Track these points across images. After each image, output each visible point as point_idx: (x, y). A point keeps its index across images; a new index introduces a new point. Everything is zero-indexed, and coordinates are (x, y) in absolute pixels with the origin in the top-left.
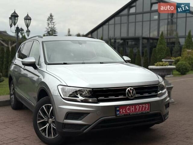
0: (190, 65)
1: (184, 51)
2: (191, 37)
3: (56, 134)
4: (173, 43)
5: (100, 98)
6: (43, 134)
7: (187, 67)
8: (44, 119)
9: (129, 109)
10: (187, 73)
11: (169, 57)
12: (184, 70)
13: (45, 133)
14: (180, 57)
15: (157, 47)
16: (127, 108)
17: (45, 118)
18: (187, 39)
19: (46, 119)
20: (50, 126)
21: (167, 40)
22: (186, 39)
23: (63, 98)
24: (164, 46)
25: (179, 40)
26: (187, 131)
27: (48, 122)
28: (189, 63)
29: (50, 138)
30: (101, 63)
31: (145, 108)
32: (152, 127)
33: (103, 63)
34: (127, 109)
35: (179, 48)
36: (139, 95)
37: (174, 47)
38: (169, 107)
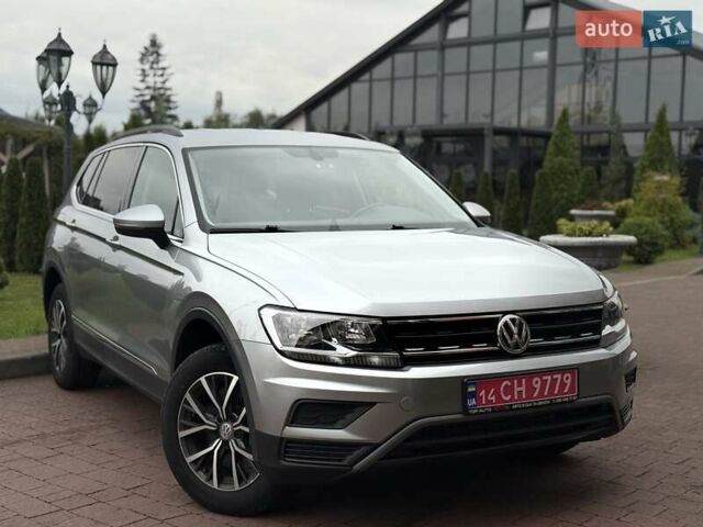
0: (667, 228)
1: (643, 180)
2: (668, 130)
3: (248, 477)
4: (604, 150)
5: (411, 351)
6: (201, 477)
7: (656, 238)
8: (203, 423)
9: (509, 390)
10: (659, 258)
11: (595, 202)
12: (648, 248)
13: (206, 473)
14: (631, 201)
15: (546, 164)
16: (504, 384)
17: (208, 419)
18: (652, 137)
19: (210, 425)
20: (225, 451)
21: (582, 138)
22: (649, 134)
23: (281, 353)
24: (570, 160)
25: (621, 136)
26: (693, 465)
27: (217, 434)
28: (663, 223)
29: (225, 488)
30: (395, 228)
31: (563, 385)
32: (571, 450)
33: (401, 228)
34: (502, 389)
35: (624, 167)
37: (606, 163)
38: (634, 380)
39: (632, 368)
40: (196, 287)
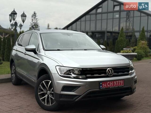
0: (144, 53)
1: (139, 42)
2: (145, 32)
3: (53, 103)
4: (131, 36)
5: (88, 76)
7: (142, 55)
8: (43, 91)
9: (109, 84)
10: (142, 59)
11: (129, 47)
12: (140, 57)
13: (44, 102)
14: (136, 47)
15: (118, 39)
16: (108, 83)
17: (44, 90)
18: (141, 33)
19: (45, 92)
20: (48, 97)
21: (126, 34)
22: (140, 33)
23: (60, 76)
24: (123, 38)
25: (135, 33)
27: (46, 93)
28: (143, 51)
29: (48, 105)
30: (85, 50)
31: (121, 83)
34: (108, 84)
35: (135, 40)
36: (116, 74)
37: (131, 39)
38: (136, 83)
39: (136, 80)
40: (42, 62)
